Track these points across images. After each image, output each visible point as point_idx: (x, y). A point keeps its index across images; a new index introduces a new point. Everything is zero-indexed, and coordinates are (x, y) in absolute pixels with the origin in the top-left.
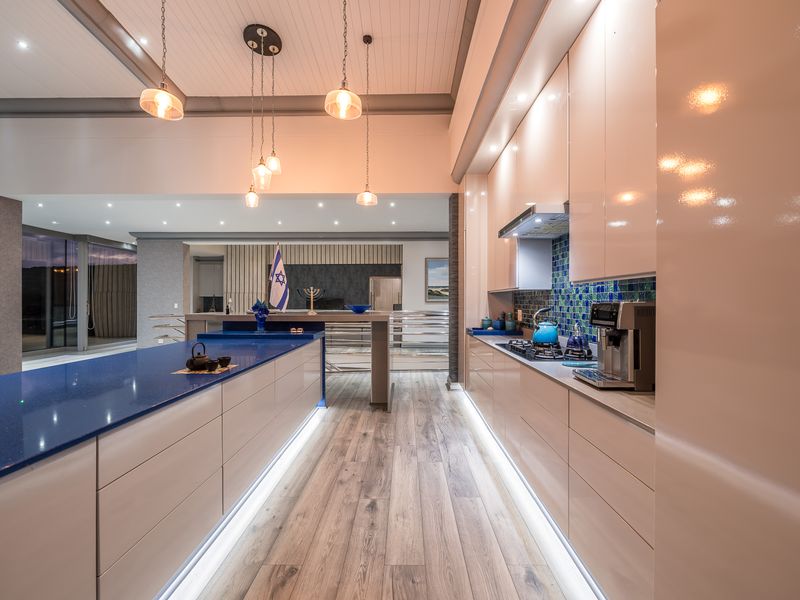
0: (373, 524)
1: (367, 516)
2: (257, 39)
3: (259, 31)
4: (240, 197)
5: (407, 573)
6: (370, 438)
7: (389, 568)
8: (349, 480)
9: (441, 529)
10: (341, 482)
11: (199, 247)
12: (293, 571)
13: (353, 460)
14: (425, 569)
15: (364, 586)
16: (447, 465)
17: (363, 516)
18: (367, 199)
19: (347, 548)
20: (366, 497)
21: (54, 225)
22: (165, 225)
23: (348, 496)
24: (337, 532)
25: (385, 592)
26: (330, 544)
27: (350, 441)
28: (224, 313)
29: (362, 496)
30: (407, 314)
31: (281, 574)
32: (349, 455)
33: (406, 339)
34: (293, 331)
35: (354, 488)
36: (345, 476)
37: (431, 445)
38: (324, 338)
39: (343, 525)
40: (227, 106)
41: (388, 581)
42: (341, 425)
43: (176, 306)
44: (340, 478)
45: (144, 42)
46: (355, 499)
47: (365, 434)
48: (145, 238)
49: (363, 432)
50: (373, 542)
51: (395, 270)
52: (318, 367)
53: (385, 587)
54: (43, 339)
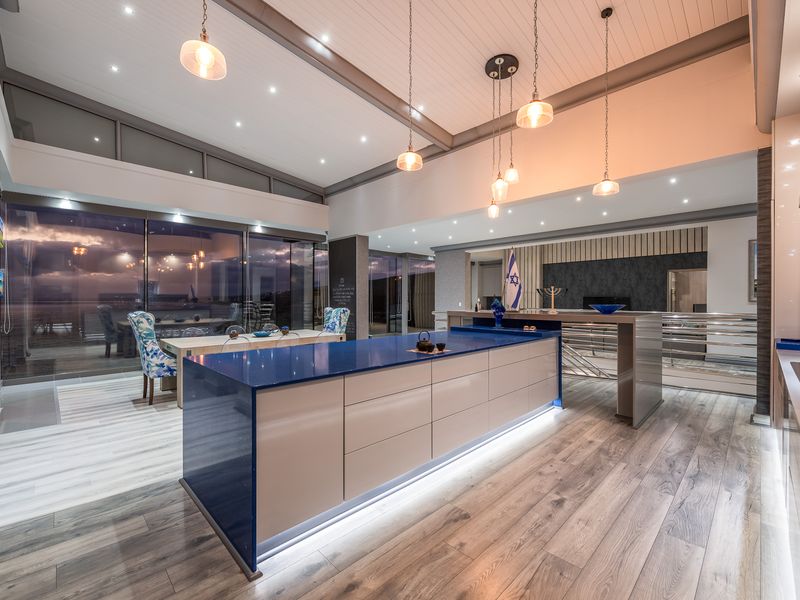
0: (550, 516)
1: (550, 508)
2: (496, 68)
3: (497, 62)
4: (483, 211)
5: (560, 566)
6: (594, 448)
7: (544, 553)
8: (549, 474)
9: (624, 552)
10: (540, 474)
11: (477, 254)
12: (466, 516)
13: (564, 460)
14: (580, 573)
15: (515, 554)
16: (679, 501)
17: (545, 507)
18: (607, 188)
19: (516, 522)
20: (558, 493)
21: (389, 248)
22: (450, 239)
23: (541, 487)
24: (515, 508)
25: (530, 566)
26: (503, 513)
27: (570, 443)
28: (473, 311)
29: (554, 491)
30: (714, 318)
31: (457, 515)
32: (563, 454)
33: (712, 350)
34: (526, 328)
35: (549, 482)
36: (547, 470)
37: (672, 475)
38: (560, 338)
39: (522, 505)
40: (482, 132)
41: (537, 561)
42: (569, 427)
43: (460, 304)
44: (541, 469)
45: (421, 108)
46: (545, 491)
47: (591, 442)
48: (439, 251)
49: (590, 439)
50: (542, 529)
51: (698, 260)
52: (554, 366)
53: (532, 563)
54: (384, 327)
